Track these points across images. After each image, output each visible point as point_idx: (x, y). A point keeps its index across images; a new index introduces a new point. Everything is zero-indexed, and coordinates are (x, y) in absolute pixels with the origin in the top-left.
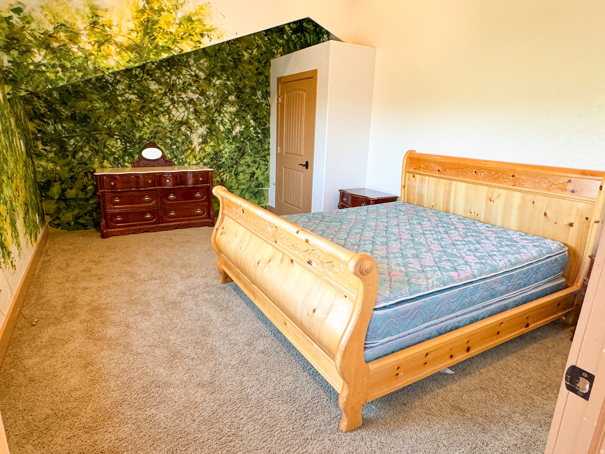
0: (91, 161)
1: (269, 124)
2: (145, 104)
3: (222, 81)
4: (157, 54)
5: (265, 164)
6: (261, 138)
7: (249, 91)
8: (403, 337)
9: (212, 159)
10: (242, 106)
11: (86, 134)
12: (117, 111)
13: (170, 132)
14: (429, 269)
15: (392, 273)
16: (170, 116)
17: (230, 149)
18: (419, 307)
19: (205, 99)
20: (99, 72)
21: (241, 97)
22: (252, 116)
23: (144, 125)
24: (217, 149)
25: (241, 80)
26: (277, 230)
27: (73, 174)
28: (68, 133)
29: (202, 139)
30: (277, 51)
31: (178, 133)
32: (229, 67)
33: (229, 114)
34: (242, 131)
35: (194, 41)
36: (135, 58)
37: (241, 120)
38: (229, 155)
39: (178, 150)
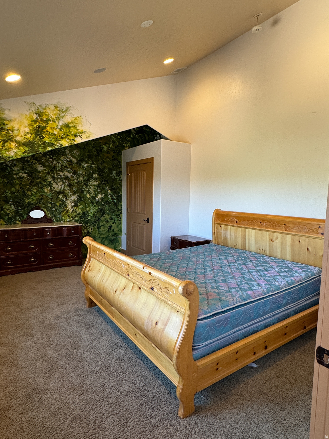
1: (122, 193)
2: (33, 180)
3: (88, 165)
4: (44, 148)
5: (119, 220)
6: (116, 202)
7: (108, 171)
8: (219, 340)
9: (81, 217)
10: (102, 181)
12: (12, 185)
13: (51, 199)
14: (233, 290)
15: (209, 294)
16: (51, 188)
17: (94, 210)
18: (229, 317)
19: (76, 176)
20: (2, 159)
21: (102, 175)
22: (110, 187)
23: (32, 194)
24: (85, 211)
26: (129, 267)
29: (74, 203)
30: (126, 145)
31: (57, 200)
32: (93, 155)
33: (94, 186)
34: (103, 198)
35: (70, 140)
36: (28, 151)
37: (102, 190)
38: (93, 214)
39: (57, 211)
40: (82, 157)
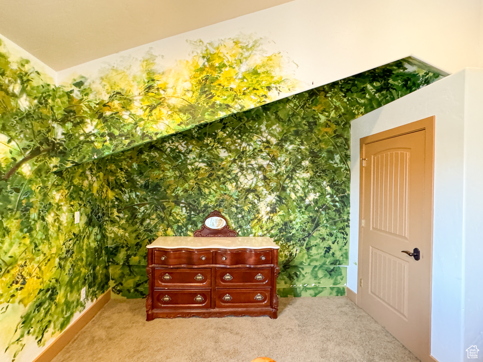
0: (156, 228)
1: (349, 191)
3: (295, 146)
4: (213, 113)
5: (344, 238)
6: (339, 207)
7: (326, 155)
9: (280, 230)
10: (317, 172)
11: (155, 202)
12: (186, 180)
13: (237, 200)
16: (237, 183)
17: (302, 218)
19: (275, 165)
20: (147, 137)
22: (329, 182)
23: (210, 193)
24: (286, 220)
25: (316, 144)
27: (139, 241)
28: (140, 201)
29: (271, 207)
30: (358, 111)
31: (245, 201)
32: (303, 131)
33: (302, 181)
34: (317, 199)
35: (258, 96)
36: (187, 120)
37: (315, 186)
38: (301, 226)
39: (244, 219)
40: (285, 135)
